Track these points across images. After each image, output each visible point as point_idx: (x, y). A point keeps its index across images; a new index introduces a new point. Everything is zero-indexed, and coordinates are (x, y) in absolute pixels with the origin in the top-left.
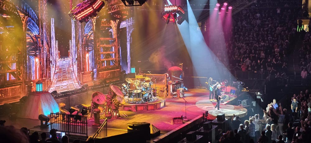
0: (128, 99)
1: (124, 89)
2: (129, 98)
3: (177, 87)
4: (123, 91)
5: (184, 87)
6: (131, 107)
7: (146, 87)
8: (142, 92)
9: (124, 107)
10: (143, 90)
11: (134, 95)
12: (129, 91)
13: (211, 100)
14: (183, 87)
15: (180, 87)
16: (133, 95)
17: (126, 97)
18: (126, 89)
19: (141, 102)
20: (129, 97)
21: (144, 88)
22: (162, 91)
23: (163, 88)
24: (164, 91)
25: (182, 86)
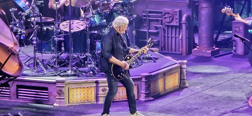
0: (34, 58)
1: (19, 17)
2: (38, 55)
4: (15, 25)
6: (46, 89)
7: (107, 11)
8: (91, 28)
9: (18, 87)
10: (97, 20)
11: (60, 42)
12: (37, 23)
16: (56, 39)
17: (29, 50)
18: (28, 17)
19: (86, 69)
20: (39, 48)
21: (98, 13)
22: (172, 27)
23: (177, 17)
24: (180, 27)
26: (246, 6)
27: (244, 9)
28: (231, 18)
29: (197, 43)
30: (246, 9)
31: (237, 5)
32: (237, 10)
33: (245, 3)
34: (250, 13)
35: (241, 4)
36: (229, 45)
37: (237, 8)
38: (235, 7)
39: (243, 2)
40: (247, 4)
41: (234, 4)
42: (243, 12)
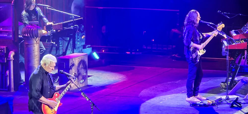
3: (57, 49)
5: (88, 50)
13: (193, 99)
14: (84, 47)
15: (70, 47)
25: (78, 44)
26: (71, 42)
27: (69, 45)
28: (57, 55)
29: (23, 80)
30: (71, 45)
31: (62, 41)
32: (63, 46)
33: (70, 39)
34: (75, 49)
35: (66, 41)
36: (56, 81)
37: (62, 44)
38: (60, 44)
39: (68, 39)
40: (72, 41)
41: (60, 41)
42: (68, 49)
